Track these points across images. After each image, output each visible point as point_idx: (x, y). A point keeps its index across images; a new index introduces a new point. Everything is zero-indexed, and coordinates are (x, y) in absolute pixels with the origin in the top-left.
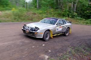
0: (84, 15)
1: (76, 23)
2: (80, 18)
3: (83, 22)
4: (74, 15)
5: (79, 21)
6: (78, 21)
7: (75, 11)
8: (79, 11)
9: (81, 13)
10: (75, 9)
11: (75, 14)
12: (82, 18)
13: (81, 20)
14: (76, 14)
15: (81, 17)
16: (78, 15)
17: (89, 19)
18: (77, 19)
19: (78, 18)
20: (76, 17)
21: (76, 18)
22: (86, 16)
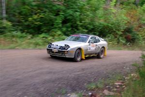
0: (28, 27)
1: (12, 45)
2: (19, 33)
3: (27, 42)
5: (18, 40)
6: (17, 42)
7: (5, 15)
9: (19, 22)
10: (4, 12)
11: (7, 23)
12: (24, 34)
13: (21, 37)
14: (9, 24)
15: (22, 31)
16: (13, 26)
17: (41, 34)
18: (13, 36)
19: (14, 33)
20: (10, 31)
21: (9, 33)
22: (33, 28)
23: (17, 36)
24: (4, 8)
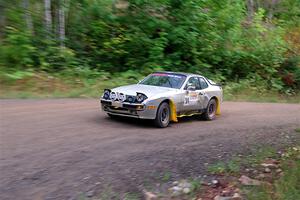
0: (103, 58)
1: (75, 91)
2: (87, 70)
3: (100, 87)
4: (63, 60)
5: (86, 82)
6: (83, 85)
7: (63, 38)
8: (79, 38)
9: (87, 49)
10: (62, 32)
11: (66, 52)
12: (96, 72)
13: (91, 76)
14: (70, 52)
15: (93, 66)
16: (78, 56)
17: (125, 71)
18: (77, 75)
19: (79, 69)
20: (72, 66)
21: (70, 70)
22: (110, 60)
23: (84, 76)
24: (62, 25)
